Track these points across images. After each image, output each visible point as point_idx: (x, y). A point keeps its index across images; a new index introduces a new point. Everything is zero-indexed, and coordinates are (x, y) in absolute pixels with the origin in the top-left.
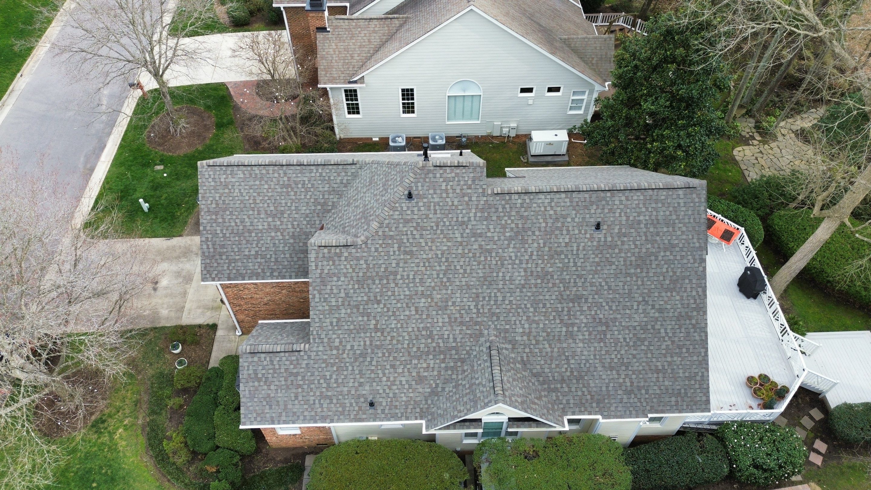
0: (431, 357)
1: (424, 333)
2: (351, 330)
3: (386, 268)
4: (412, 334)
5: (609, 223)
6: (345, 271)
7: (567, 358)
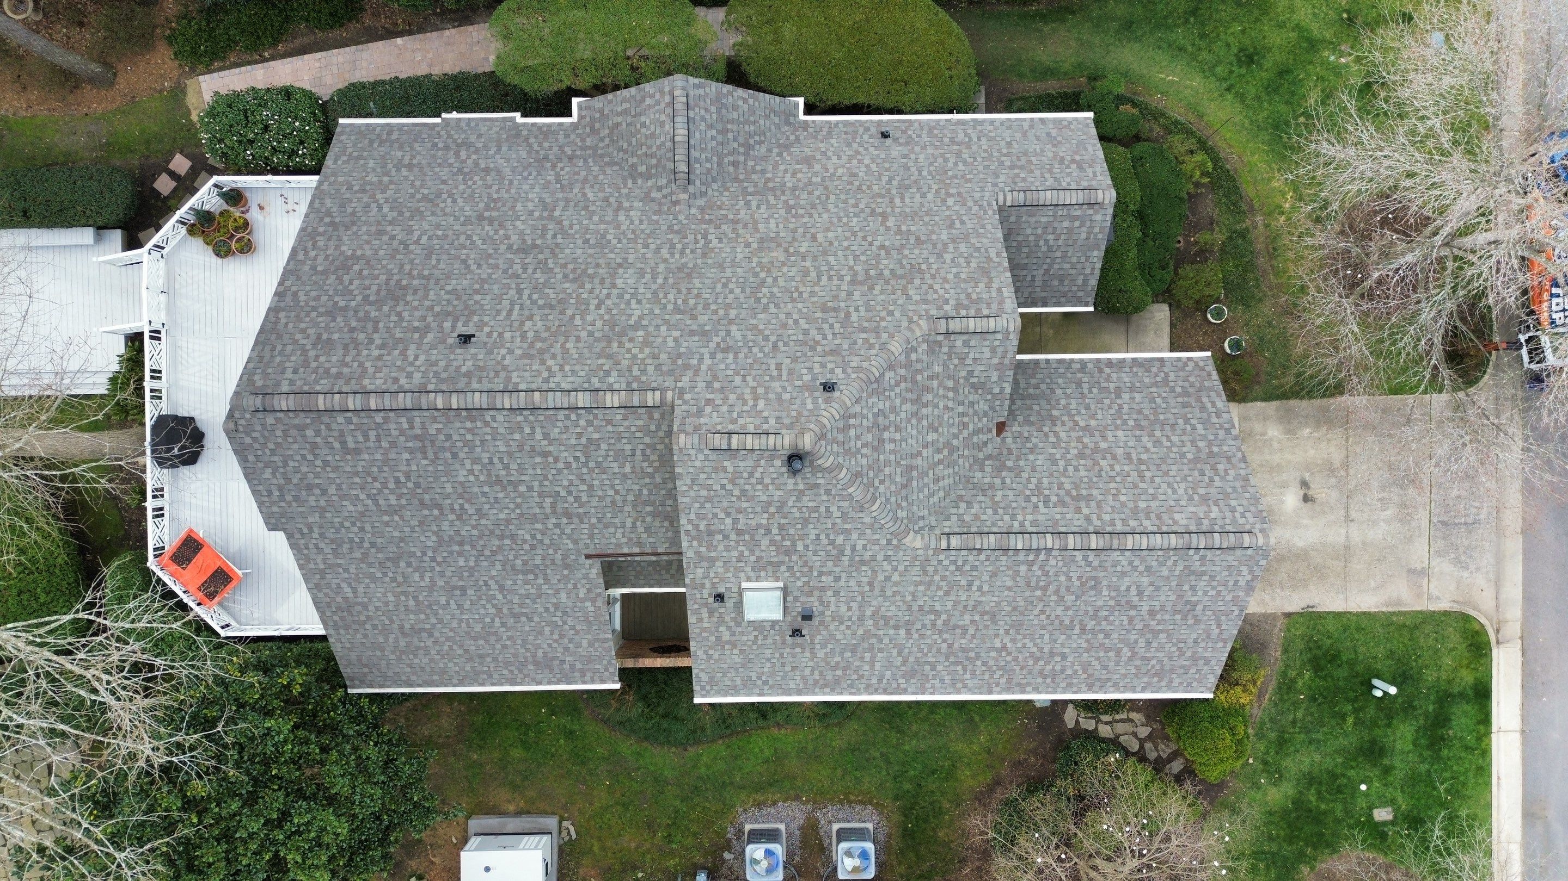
0: (789, 185)
1: (801, 211)
2: (927, 214)
3: (871, 288)
4: (821, 210)
5: (441, 347)
6: (947, 286)
7: (558, 181)
